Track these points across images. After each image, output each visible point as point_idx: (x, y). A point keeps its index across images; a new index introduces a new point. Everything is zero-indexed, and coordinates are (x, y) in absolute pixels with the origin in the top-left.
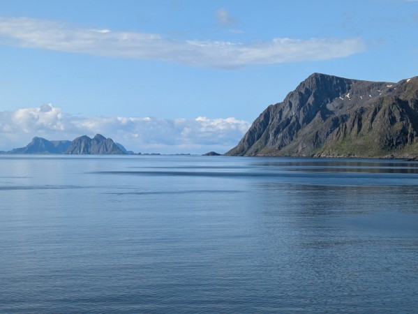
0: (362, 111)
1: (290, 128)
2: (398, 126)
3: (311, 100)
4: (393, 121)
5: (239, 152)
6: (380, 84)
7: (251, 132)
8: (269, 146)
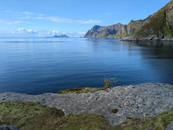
0: (102, 31)
1: (92, 33)
2: (107, 33)
3: (95, 29)
4: (106, 32)
5: (85, 37)
6: (105, 27)
7: (86, 34)
8: (89, 36)
